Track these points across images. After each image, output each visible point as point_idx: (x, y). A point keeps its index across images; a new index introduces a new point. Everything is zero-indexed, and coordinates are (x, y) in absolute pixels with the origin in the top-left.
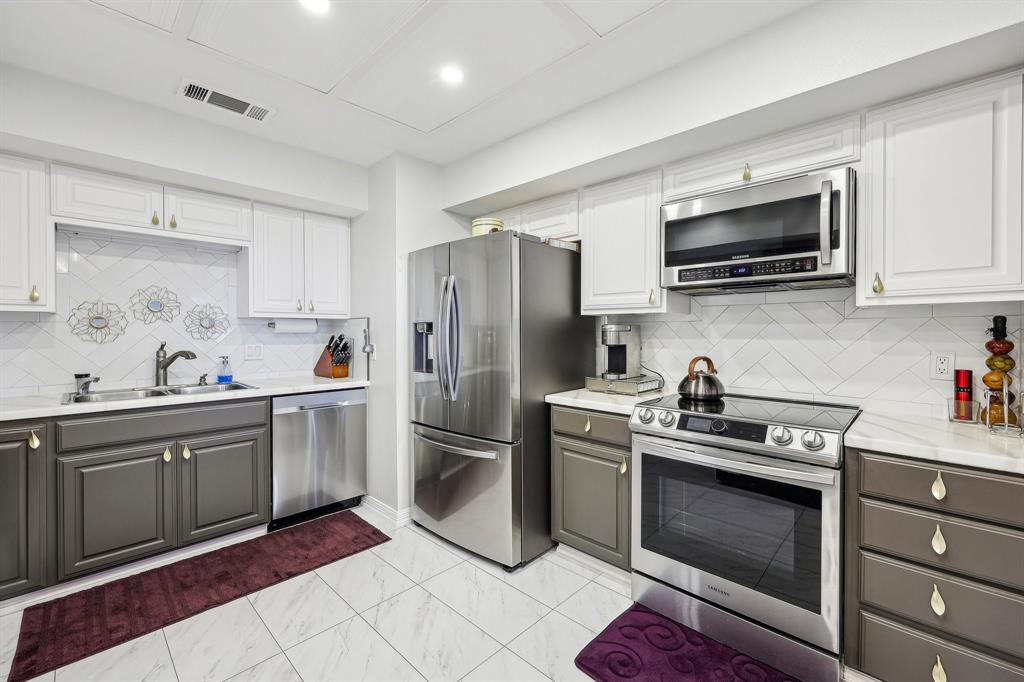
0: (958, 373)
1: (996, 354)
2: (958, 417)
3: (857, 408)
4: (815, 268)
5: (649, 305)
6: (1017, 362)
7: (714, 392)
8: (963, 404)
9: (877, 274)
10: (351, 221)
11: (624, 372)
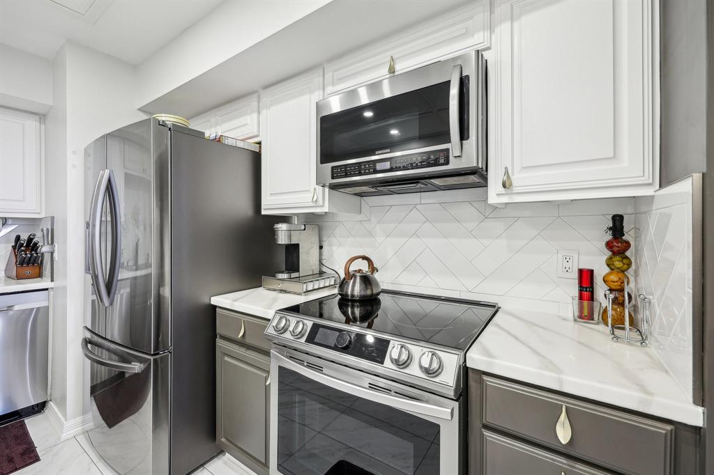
0: (581, 271)
1: (614, 254)
2: (581, 317)
3: (494, 306)
4: (447, 163)
5: (312, 204)
6: (633, 260)
7: (369, 292)
8: (585, 303)
9: (506, 168)
10: (42, 117)
11: (297, 270)
